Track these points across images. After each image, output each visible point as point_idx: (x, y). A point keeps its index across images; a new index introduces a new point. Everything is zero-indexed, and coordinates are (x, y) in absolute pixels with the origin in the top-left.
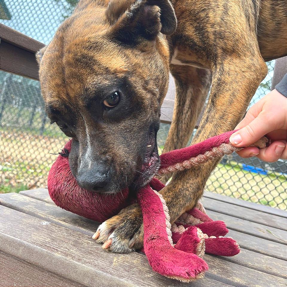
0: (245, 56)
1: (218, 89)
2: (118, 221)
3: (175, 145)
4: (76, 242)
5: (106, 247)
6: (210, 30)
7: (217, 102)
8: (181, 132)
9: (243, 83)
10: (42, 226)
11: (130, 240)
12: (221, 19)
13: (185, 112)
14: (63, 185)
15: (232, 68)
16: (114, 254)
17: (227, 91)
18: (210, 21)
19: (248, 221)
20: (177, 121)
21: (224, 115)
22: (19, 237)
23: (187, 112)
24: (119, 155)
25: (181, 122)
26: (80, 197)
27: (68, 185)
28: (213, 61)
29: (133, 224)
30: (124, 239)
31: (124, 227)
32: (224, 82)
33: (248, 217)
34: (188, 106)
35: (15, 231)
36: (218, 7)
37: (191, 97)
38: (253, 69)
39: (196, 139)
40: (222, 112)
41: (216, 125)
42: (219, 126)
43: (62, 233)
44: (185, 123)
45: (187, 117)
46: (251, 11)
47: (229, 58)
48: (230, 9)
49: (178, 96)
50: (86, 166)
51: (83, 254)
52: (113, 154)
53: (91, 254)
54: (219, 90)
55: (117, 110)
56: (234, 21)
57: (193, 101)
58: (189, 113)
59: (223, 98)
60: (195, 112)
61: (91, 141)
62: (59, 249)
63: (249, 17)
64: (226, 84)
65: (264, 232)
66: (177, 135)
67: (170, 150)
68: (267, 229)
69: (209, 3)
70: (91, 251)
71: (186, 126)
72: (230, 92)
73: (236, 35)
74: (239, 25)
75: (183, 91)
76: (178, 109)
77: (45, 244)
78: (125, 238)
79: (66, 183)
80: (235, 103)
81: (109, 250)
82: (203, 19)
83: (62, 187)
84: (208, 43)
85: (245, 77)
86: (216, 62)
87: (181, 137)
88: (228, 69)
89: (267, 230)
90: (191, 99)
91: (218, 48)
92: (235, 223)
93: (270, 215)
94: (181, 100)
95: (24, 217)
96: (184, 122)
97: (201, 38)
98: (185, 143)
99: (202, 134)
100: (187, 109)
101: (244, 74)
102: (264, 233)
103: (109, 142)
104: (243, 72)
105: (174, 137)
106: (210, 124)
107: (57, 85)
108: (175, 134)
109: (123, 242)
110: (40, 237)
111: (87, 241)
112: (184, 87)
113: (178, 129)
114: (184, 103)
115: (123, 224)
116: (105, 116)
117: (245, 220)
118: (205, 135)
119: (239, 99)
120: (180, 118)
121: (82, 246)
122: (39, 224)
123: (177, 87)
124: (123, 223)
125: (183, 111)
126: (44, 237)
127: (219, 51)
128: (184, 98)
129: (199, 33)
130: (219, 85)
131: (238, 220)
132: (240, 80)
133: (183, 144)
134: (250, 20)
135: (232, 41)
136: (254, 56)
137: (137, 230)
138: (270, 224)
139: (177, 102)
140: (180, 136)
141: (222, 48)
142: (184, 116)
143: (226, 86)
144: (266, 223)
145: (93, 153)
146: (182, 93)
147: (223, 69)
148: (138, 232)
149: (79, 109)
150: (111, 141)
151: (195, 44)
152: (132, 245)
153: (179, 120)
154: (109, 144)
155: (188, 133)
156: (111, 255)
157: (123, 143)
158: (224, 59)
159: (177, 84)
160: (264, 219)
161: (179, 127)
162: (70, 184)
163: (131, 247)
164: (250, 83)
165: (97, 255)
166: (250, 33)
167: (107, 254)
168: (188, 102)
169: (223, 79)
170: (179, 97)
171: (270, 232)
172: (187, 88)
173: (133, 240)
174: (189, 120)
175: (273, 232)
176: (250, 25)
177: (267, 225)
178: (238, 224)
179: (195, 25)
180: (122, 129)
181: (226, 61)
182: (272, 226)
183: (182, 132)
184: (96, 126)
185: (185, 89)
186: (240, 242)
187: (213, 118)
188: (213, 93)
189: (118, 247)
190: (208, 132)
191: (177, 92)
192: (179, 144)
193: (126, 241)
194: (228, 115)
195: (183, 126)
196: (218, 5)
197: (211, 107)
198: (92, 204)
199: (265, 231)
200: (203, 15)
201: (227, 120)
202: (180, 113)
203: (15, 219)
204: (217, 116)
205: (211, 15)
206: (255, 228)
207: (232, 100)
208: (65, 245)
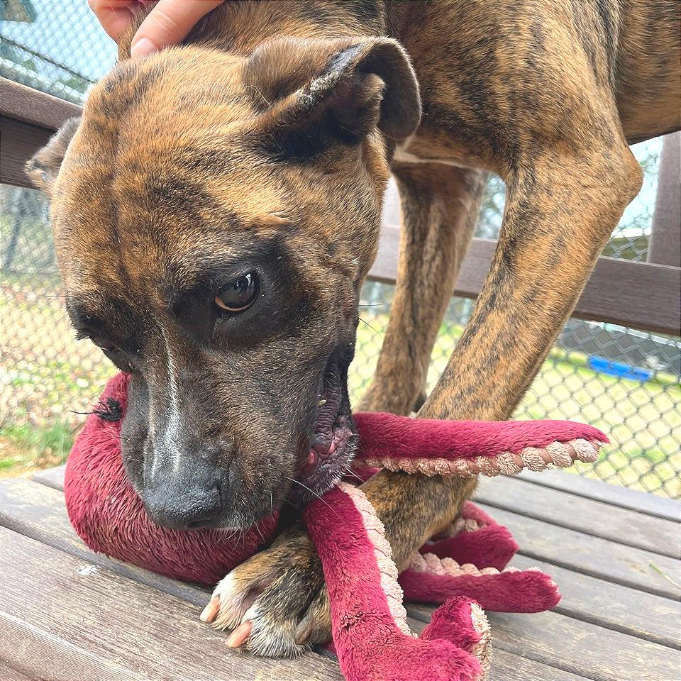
0: (590, 149)
1: (521, 228)
2: (267, 570)
3: (409, 341)
4: (161, 624)
5: (237, 645)
6: (500, 88)
7: (519, 260)
8: (420, 309)
9: (584, 215)
10: (77, 581)
11: (298, 623)
12: (528, 62)
13: (427, 257)
14: (106, 506)
15: (557, 177)
16: (257, 661)
17: (543, 233)
18: (498, 68)
19: (604, 541)
20: (411, 282)
21: (535, 292)
22: (19, 614)
23: (433, 259)
24: (252, 437)
25: (418, 283)
26: (154, 536)
27: (119, 507)
28: (506, 161)
29: (305, 579)
30: (283, 621)
31: (282, 588)
32: (536, 211)
33: (602, 528)
34: (434, 244)
35: (10, 595)
36: (519, 34)
37: (440, 222)
38: (610, 179)
39: (463, 350)
40: (531, 285)
41: (515, 316)
42: (521, 319)
43: (128, 599)
44: (429, 286)
45: (434, 270)
46: (597, 39)
47: (549, 154)
48: (547, 37)
49: (408, 220)
50: (166, 464)
51: (176, 662)
52: (235, 434)
53: (198, 660)
54: (523, 232)
55: (249, 320)
56: (561, 65)
57: (447, 231)
58: (438, 260)
59: (534, 249)
60: (452, 258)
61: (180, 397)
62: (117, 650)
63: (593, 54)
64: (542, 216)
65: (642, 571)
66: (413, 317)
67: (397, 354)
68: (651, 561)
69: (494, 25)
70: (198, 651)
71: (432, 291)
72: (551, 237)
73: (566, 100)
74: (574, 75)
75: (420, 207)
76: (411, 251)
77: (83, 634)
78: (286, 617)
79: (115, 498)
80: (564, 264)
81: (244, 649)
82: (481, 65)
83: (106, 509)
84: (495, 120)
85: (590, 199)
86: (514, 162)
87: (423, 320)
88: (545, 180)
89: (650, 566)
90: (442, 227)
91: (521, 131)
92: (571, 546)
93: (659, 521)
94: (416, 229)
95: (36, 554)
96: (426, 283)
97: (478, 110)
98: (433, 333)
99: (478, 336)
100: (433, 251)
101: (587, 192)
102: (642, 574)
103: (225, 403)
104: (585, 187)
105: (406, 322)
106: (500, 314)
107: (98, 245)
108: (408, 313)
109: (280, 630)
110: (72, 613)
111: (190, 621)
112: (421, 198)
113: (412, 300)
114: (424, 237)
115: (280, 580)
116: (219, 332)
117: (597, 536)
118: (486, 340)
119: (574, 254)
120: (416, 273)
121: (176, 640)
122: (71, 574)
123: (405, 200)
124: (278, 577)
125: (423, 255)
126: (81, 612)
127: (525, 138)
128: (422, 226)
129: (471, 99)
130: (522, 217)
131: (577, 537)
132: (578, 208)
133: (429, 337)
134: (596, 59)
135: (555, 114)
136: (611, 147)
137: (315, 595)
138: (658, 548)
139: (406, 236)
140: (419, 318)
141: (532, 131)
142: (425, 268)
143: (541, 221)
144: (647, 543)
145: (184, 430)
146: (418, 212)
147: (534, 180)
148: (319, 600)
149: (151, 308)
150: (231, 399)
151: (462, 124)
152: (305, 635)
153: (415, 279)
154: (226, 406)
155: (439, 310)
156: (250, 665)
157: (262, 404)
158: (534, 155)
159: (403, 193)
160: (642, 533)
161: (415, 296)
162: (125, 501)
163: (301, 640)
164: (602, 214)
165: (213, 666)
166: (598, 89)
167: (238, 659)
168: (432, 234)
169: (533, 204)
170: (410, 223)
171: (660, 569)
172: (429, 201)
173: (304, 623)
174: (440, 278)
175: (666, 569)
176: (595, 72)
177: (652, 549)
178: (578, 550)
179: (461, 78)
180: (260, 364)
181: (542, 159)
182: (663, 551)
183: (423, 308)
184: (192, 358)
185: (424, 203)
186: (581, 604)
187: (507, 297)
188: (507, 236)
189: (268, 641)
190: (494, 333)
191: (404, 212)
192: (420, 338)
193: (289, 624)
194: (545, 293)
195: (427, 292)
196: (517, 27)
197: (502, 270)
198: (186, 552)
199: (646, 567)
200: (479, 54)
201: (544, 304)
202: (416, 261)
203: (14, 558)
204: (518, 294)
205: (501, 53)
206: (620, 559)
207: (557, 256)
208: (135, 636)
